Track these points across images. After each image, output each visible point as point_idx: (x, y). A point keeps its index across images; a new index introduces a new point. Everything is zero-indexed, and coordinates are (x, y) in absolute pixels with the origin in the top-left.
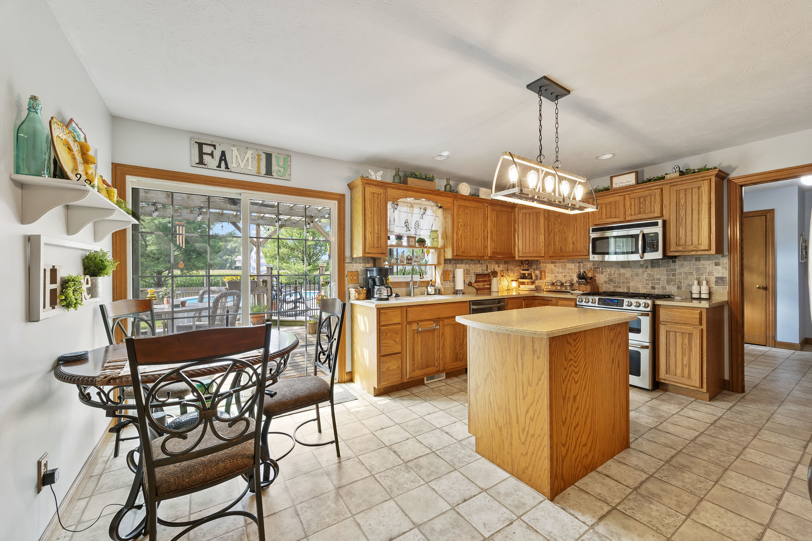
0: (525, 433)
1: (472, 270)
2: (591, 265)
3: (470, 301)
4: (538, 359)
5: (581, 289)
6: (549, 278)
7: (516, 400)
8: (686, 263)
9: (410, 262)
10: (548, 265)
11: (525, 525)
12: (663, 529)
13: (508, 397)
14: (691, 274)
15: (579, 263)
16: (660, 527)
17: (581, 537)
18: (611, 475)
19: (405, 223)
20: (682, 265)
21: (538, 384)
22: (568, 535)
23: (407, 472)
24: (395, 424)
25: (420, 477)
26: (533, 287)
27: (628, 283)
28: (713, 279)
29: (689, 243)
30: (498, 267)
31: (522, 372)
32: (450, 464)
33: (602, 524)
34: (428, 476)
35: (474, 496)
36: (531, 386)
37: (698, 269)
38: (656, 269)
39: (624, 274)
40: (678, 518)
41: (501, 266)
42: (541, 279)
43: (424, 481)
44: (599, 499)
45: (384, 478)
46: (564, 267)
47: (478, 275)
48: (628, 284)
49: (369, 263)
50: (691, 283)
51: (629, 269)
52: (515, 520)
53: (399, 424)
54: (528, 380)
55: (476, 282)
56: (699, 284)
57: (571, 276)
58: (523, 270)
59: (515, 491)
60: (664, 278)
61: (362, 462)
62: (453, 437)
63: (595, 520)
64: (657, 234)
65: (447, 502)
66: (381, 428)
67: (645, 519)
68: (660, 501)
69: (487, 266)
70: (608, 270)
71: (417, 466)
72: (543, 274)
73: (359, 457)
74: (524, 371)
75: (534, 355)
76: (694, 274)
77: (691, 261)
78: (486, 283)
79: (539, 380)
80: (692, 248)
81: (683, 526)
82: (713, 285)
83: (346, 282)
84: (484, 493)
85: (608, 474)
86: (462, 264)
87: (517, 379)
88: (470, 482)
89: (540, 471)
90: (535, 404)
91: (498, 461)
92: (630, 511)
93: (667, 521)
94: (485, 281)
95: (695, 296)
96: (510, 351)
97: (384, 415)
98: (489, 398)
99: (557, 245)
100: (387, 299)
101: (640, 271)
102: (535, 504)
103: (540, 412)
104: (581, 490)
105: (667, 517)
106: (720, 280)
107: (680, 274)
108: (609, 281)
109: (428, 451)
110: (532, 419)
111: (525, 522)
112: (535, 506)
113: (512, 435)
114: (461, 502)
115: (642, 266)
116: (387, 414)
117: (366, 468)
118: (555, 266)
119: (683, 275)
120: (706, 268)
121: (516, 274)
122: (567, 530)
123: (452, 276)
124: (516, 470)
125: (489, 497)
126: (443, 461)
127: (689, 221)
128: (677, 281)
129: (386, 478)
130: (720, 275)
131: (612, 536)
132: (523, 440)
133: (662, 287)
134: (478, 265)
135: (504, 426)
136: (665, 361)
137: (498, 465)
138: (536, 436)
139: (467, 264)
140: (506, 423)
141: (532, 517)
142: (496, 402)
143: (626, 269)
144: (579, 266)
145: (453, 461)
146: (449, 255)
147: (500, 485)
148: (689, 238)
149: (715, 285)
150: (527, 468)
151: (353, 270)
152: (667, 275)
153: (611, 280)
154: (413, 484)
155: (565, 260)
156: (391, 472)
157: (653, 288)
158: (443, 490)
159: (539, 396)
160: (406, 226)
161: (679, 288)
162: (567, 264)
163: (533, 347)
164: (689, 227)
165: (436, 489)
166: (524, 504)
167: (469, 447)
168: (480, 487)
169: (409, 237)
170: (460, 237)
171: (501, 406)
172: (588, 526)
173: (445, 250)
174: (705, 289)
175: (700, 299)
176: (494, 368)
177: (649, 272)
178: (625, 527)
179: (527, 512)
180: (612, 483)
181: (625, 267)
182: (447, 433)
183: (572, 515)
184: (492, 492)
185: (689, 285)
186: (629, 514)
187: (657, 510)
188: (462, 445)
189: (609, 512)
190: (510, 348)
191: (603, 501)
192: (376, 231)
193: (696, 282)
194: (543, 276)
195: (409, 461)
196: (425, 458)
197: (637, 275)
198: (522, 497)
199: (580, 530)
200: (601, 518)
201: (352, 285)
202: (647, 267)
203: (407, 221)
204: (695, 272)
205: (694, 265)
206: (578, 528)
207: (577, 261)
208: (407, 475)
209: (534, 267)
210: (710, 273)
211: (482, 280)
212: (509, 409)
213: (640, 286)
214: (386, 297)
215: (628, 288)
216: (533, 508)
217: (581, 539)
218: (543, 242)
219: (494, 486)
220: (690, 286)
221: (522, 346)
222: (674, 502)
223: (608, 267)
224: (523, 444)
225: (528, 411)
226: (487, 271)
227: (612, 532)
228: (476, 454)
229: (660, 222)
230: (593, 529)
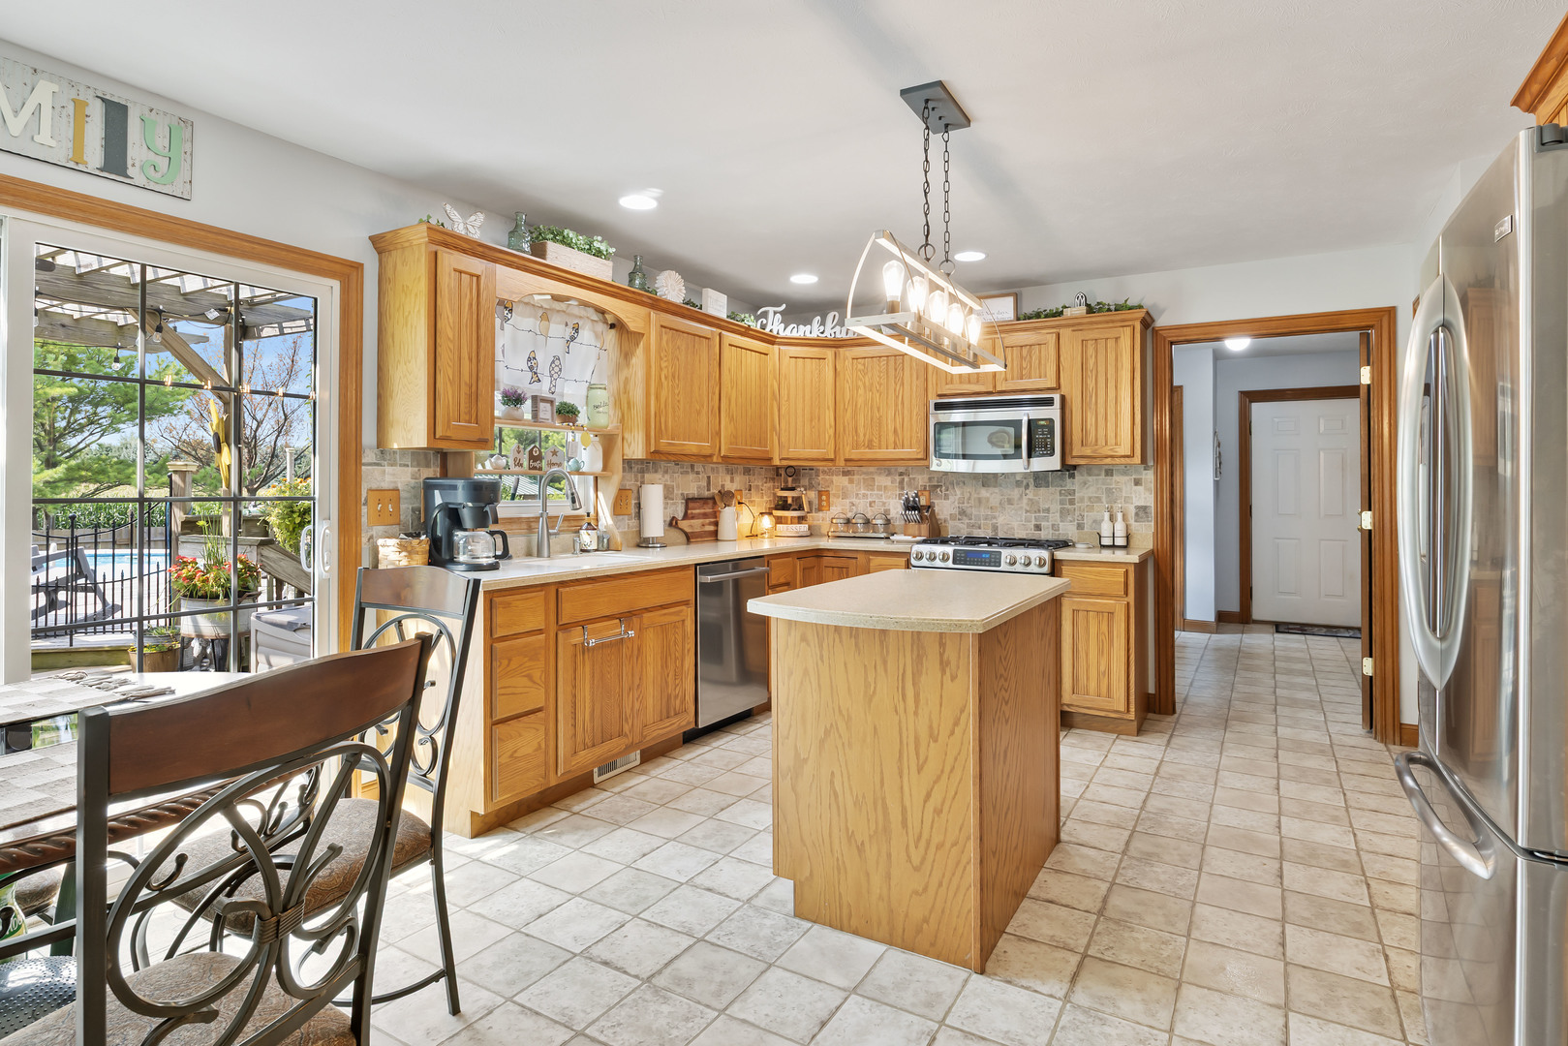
0: (923, 843)
1: (678, 487)
2: (927, 480)
3: (696, 565)
4: (952, 681)
5: (910, 531)
6: (838, 508)
7: (901, 777)
8: (1090, 478)
9: (536, 464)
10: (835, 478)
11: (958, 1033)
12: (1166, 968)
13: (882, 773)
14: (1099, 499)
15: (901, 474)
16: (1161, 966)
17: (1057, 1023)
18: (1055, 899)
19: (529, 360)
20: (1085, 484)
21: (952, 733)
22: (1037, 1027)
23: (661, 1000)
24: (570, 897)
25: (699, 1003)
26: (803, 528)
27: (995, 518)
28: (1132, 511)
29: (1101, 442)
30: (732, 481)
31: (916, 713)
32: (751, 957)
33: (1078, 988)
34: (718, 994)
35: (838, 1008)
36: (936, 741)
37: (1109, 491)
38: (1042, 490)
39: (988, 500)
40: (1178, 944)
41: (738, 478)
42: (820, 509)
43: (714, 1009)
44: (1056, 947)
45: (612, 1031)
46: (870, 485)
47: (689, 501)
48: (994, 521)
49: (428, 466)
50: (1098, 518)
51: (996, 490)
52: (937, 1031)
53: (580, 895)
54: (931, 727)
55: (686, 517)
56: (1112, 519)
57: (884, 503)
58: (782, 489)
59: (911, 975)
60: (1056, 507)
61: (530, 1010)
62: (727, 896)
63: (1066, 986)
64: (1051, 421)
65: (786, 1039)
66: (536, 914)
67: (1135, 960)
68: (1142, 922)
69: (709, 478)
70: (958, 492)
71: (679, 980)
72: (824, 497)
73: (516, 999)
74: (920, 711)
75: (943, 672)
76: (1104, 500)
77: (1098, 475)
78: (707, 521)
79: (956, 723)
80: (1106, 451)
81: (1189, 953)
82: (1132, 521)
83: (364, 520)
84: (853, 996)
85: (1049, 897)
86: (656, 472)
87: (904, 730)
88: (814, 982)
89: (958, 917)
90: (945, 776)
91: (854, 922)
92: (1109, 953)
93: (1165, 954)
94: (705, 516)
95: (1106, 542)
96: (886, 671)
97: (525, 882)
98: (832, 782)
99: (862, 435)
100: (494, 567)
101: (1016, 493)
102: (957, 987)
103: (956, 793)
104: (1021, 938)
105: (1163, 946)
106: (1142, 510)
107: (1082, 500)
108: (959, 514)
109: (686, 942)
110: (938, 812)
111: (957, 1029)
112: (960, 993)
113: (889, 855)
114: (816, 1029)
115: (1018, 484)
116: (534, 876)
117: (552, 1020)
118: (851, 481)
119: (1087, 503)
120: (1121, 490)
121: (765, 498)
122: (1032, 1018)
123: (634, 502)
124: (901, 930)
125: (868, 1003)
126: (732, 953)
127: (1101, 400)
128: (1077, 513)
129: (618, 1029)
130: (1142, 503)
131: (1103, 1004)
132: (916, 861)
133: (1053, 525)
134: (691, 476)
135: (870, 841)
136: (1071, 670)
137: (856, 933)
138: (948, 845)
139: (666, 472)
140: (876, 832)
141: (964, 1015)
142: (851, 789)
143: (991, 489)
144: (902, 482)
145: (756, 948)
146: (636, 449)
147: (876, 971)
148: (1102, 433)
149: (1136, 521)
150: (926, 920)
151: (385, 485)
152: (1062, 502)
153: (963, 513)
154: (690, 1025)
155: (872, 469)
156: (623, 1013)
157: (1038, 527)
158: (767, 1015)
159: (956, 759)
160: (531, 368)
161: (1080, 526)
162: (877, 478)
163: (941, 655)
164: (1101, 410)
165: (751, 1018)
166: (939, 995)
167: (775, 909)
168: (839, 988)
169: (535, 399)
170: (663, 406)
171: (864, 797)
172: (1060, 999)
173: (626, 435)
174: (1120, 530)
175: (1113, 547)
176: (845, 713)
177: (1031, 496)
178: (1115, 983)
179: (950, 1008)
180: (1063, 912)
181: (988, 486)
182: (709, 890)
183: (1027, 988)
184: (868, 988)
185: (1095, 521)
186: (1110, 959)
187: (1146, 940)
188: (757, 909)
189: (1080, 965)
190: (885, 663)
191: (1063, 948)
192: (466, 377)
193: (1107, 515)
194: (824, 503)
195: (653, 976)
196: (686, 958)
197: (1010, 502)
198: (928, 982)
199: (1051, 1011)
200: (1074, 979)
201: (381, 528)
202: (1027, 487)
203: (532, 355)
204: (1104, 496)
205: (1103, 484)
206: (1047, 1010)
207: (896, 470)
208: (665, 1009)
209: (805, 481)
210: (1127, 500)
211: (699, 514)
212: (884, 800)
213: (1015, 524)
214: (492, 560)
215: (995, 528)
216: (957, 997)
217: (1060, 1026)
218: (831, 427)
219: (866, 976)
220: (1098, 522)
221: (914, 657)
222: (1161, 918)
223: (958, 484)
224: (917, 869)
225: (928, 796)
226: (709, 490)
227: (1099, 998)
228: (797, 920)
229: (1057, 398)
230: (1069, 1002)
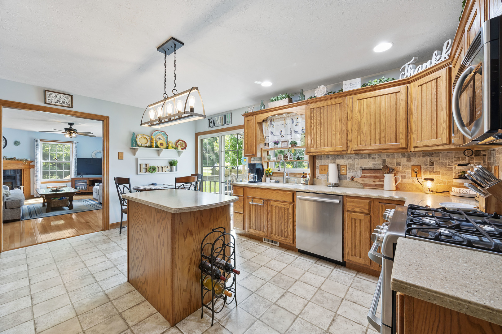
3: (296, 191)
12: (84, 316)
16: (86, 315)
18: (138, 306)
33: (104, 295)
40: (85, 326)
47: (364, 170)
55: (361, 177)
63: (107, 293)
67: (95, 311)
69: (385, 160)
81: (79, 325)
94: (376, 177)
105: (90, 321)
131: (94, 297)
160: (281, 134)
169: (282, 142)
178: (95, 302)
180: (131, 305)
186: (103, 306)
187: (97, 318)
189: (109, 299)
191: (117, 298)
192: (250, 142)
200: (107, 295)
203: (281, 131)
211: (371, 176)
222: (98, 330)
226: (383, 165)
227: (96, 297)
230: (103, 291)
